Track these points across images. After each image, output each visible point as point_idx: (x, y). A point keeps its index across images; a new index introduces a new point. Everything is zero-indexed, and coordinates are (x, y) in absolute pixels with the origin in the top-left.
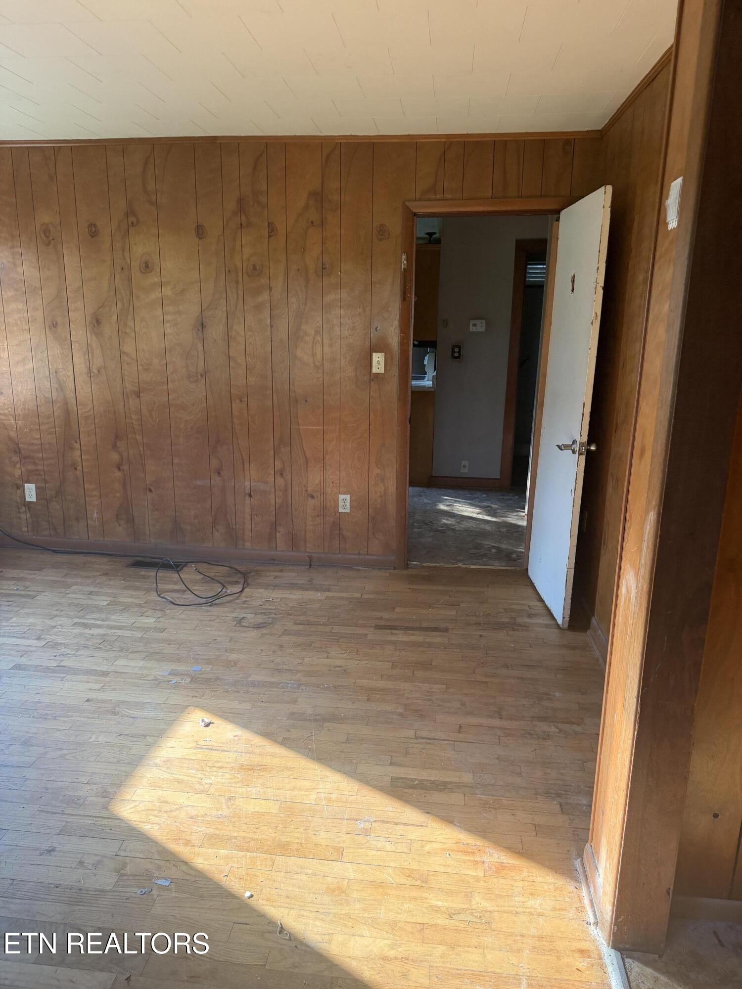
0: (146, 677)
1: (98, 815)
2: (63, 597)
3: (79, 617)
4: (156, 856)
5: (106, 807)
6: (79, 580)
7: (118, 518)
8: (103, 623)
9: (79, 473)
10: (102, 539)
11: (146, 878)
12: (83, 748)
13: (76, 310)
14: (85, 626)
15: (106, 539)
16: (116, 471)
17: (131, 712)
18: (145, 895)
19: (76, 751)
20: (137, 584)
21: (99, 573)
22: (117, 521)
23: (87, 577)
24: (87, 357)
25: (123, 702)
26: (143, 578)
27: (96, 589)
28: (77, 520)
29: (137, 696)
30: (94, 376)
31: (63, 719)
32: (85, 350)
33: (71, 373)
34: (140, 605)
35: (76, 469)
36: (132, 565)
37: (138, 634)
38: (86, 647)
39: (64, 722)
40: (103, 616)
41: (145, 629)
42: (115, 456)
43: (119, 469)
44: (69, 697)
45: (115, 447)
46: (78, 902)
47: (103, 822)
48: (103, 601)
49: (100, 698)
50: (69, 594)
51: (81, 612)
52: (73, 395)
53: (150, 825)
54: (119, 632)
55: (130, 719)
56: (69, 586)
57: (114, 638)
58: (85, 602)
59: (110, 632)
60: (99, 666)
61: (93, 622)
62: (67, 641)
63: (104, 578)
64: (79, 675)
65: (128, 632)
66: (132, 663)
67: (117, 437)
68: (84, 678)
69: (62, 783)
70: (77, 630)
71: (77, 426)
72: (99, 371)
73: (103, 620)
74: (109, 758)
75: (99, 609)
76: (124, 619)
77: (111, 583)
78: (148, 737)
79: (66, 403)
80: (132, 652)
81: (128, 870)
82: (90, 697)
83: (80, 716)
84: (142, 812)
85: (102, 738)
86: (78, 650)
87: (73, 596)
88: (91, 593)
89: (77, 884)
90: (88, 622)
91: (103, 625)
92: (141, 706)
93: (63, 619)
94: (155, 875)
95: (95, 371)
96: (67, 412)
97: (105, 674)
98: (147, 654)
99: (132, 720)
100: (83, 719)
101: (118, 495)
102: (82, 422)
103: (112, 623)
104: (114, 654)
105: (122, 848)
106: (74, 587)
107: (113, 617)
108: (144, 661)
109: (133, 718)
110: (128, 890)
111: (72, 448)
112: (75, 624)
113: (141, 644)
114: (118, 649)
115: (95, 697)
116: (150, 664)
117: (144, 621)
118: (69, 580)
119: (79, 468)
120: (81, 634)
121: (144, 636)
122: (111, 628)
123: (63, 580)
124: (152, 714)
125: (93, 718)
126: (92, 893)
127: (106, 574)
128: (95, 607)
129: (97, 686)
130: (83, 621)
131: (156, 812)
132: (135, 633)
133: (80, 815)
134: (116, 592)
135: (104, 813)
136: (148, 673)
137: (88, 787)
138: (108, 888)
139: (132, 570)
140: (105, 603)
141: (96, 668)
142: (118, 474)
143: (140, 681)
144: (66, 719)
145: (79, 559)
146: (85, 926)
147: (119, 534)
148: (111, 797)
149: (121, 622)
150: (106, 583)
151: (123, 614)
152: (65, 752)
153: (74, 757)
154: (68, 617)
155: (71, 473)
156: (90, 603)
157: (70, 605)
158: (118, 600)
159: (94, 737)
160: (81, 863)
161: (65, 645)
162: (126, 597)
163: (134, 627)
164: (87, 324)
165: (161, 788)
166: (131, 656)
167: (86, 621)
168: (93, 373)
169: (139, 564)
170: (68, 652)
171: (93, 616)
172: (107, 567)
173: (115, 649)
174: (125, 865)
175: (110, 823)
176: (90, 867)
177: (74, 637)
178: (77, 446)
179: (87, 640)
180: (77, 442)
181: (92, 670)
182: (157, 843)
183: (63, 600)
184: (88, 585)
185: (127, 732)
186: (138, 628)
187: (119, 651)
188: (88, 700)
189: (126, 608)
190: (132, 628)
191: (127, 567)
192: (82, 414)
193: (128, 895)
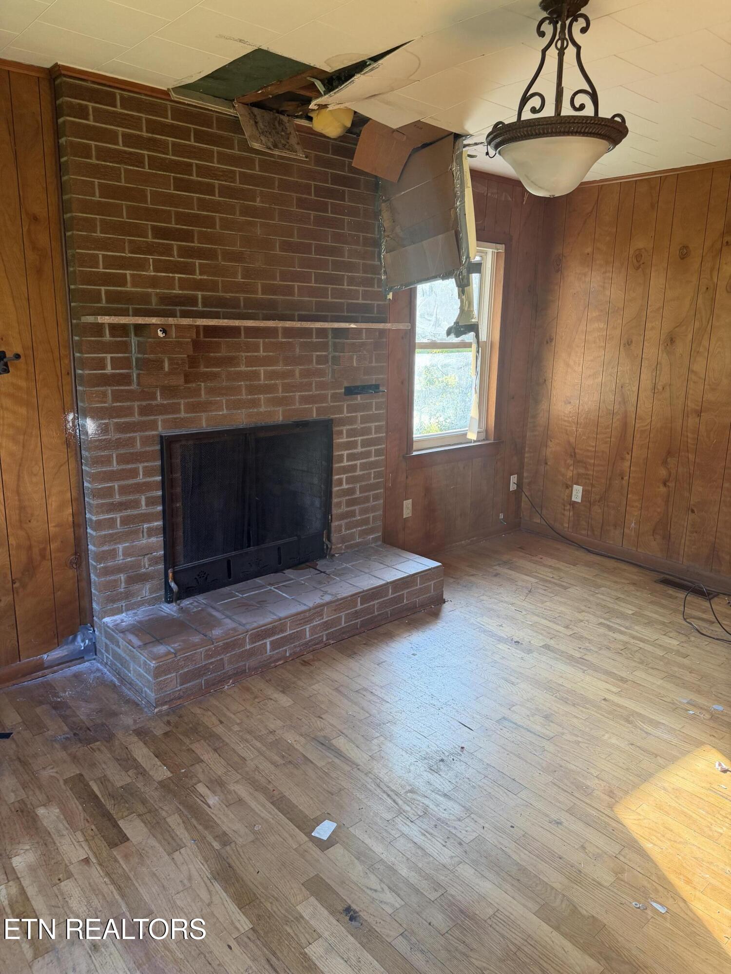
0: (663, 697)
1: (603, 810)
2: (592, 595)
3: (604, 619)
4: (654, 878)
5: (611, 807)
6: (608, 583)
7: (654, 532)
8: (626, 630)
9: (625, 482)
10: (634, 549)
11: (642, 894)
12: (596, 743)
13: (653, 328)
14: (609, 628)
15: (639, 550)
16: (661, 486)
17: (645, 726)
18: (638, 910)
19: (589, 742)
20: (663, 602)
21: (628, 582)
22: (653, 535)
23: (616, 582)
24: (654, 374)
25: (639, 715)
26: (670, 598)
27: (622, 596)
28: (615, 526)
29: (653, 713)
30: (658, 392)
31: (581, 708)
32: (654, 367)
33: (635, 389)
34: (663, 623)
35: (622, 478)
36: (661, 582)
37: (660, 653)
38: (608, 648)
39: (582, 711)
40: (627, 624)
41: (668, 650)
42: (663, 472)
43: (665, 484)
44: (589, 690)
45: (665, 463)
46: (577, 881)
47: (607, 820)
48: (629, 610)
49: (616, 701)
50: (597, 593)
51: (608, 614)
52: (634, 409)
53: (652, 845)
54: (642, 645)
55: (643, 732)
56: (600, 587)
57: (636, 649)
58: (611, 605)
59: (632, 641)
60: (619, 671)
61: (616, 626)
62: (592, 638)
63: (632, 588)
64: (600, 673)
65: (650, 646)
66: (650, 679)
67: (669, 453)
68: (604, 677)
69: (574, 767)
70: (602, 630)
71: (632, 438)
72: (663, 388)
73: (626, 628)
74: (619, 762)
75: (623, 616)
76: (647, 633)
77: (638, 594)
78: (658, 757)
79: (625, 416)
80: (653, 668)
81: (626, 876)
82: (607, 697)
83: (596, 712)
84: (645, 829)
85: (614, 741)
86: (600, 649)
87: (602, 597)
88: (618, 598)
89: (578, 865)
90: (613, 625)
91: (626, 632)
92: (657, 724)
93: (591, 616)
94: (651, 896)
95: (660, 388)
96: (625, 425)
97: (623, 680)
98: (666, 674)
99: (645, 735)
100: (599, 715)
101: (659, 510)
102: (637, 436)
103: (634, 633)
104: (634, 664)
105: (623, 853)
106: (603, 589)
107: (636, 628)
108: (662, 681)
109: (647, 733)
110: (624, 896)
111: (623, 459)
112: (600, 624)
113: (662, 663)
114: (638, 660)
115: (611, 698)
116: (669, 686)
117: (666, 641)
118: (599, 581)
119: (626, 478)
120: (605, 635)
121: (666, 656)
122: (634, 637)
123: (594, 579)
124: (666, 736)
125: (608, 718)
126: (590, 880)
127: (634, 584)
128: (620, 613)
129: (614, 689)
130: (608, 623)
131: (659, 835)
132: (656, 649)
133: (587, 803)
134: (642, 604)
135: (608, 811)
136: (666, 694)
137: (597, 781)
138: (606, 884)
139: (660, 587)
140: (631, 612)
141: (616, 672)
142: (663, 489)
143: (657, 700)
144: (584, 710)
145: (611, 563)
146: (581, 907)
147: (653, 548)
148: (617, 799)
149: (644, 635)
150: (633, 592)
151: (647, 628)
152: (580, 739)
153: (587, 747)
154: (595, 615)
155: (617, 482)
156: (616, 608)
157: (597, 604)
158: (643, 613)
159: (607, 736)
160: (583, 847)
161: (590, 641)
162: (652, 612)
163: (656, 644)
164: (661, 343)
165: (668, 814)
166: (651, 671)
167: (611, 624)
168: (658, 389)
169: (666, 582)
170: (591, 648)
171: (618, 621)
172: (636, 577)
173: (635, 659)
174: (623, 871)
175: (614, 824)
176: (590, 855)
177: (598, 635)
178: (628, 457)
179: (609, 642)
180: (628, 454)
181: (611, 672)
182: (656, 865)
183: (591, 599)
184: (616, 590)
185: (639, 744)
186: (660, 646)
187: (639, 663)
188: (605, 700)
189: (650, 623)
190: (654, 644)
191: (655, 582)
192: (639, 428)
193: (623, 901)
